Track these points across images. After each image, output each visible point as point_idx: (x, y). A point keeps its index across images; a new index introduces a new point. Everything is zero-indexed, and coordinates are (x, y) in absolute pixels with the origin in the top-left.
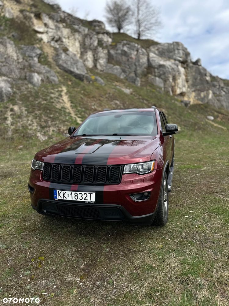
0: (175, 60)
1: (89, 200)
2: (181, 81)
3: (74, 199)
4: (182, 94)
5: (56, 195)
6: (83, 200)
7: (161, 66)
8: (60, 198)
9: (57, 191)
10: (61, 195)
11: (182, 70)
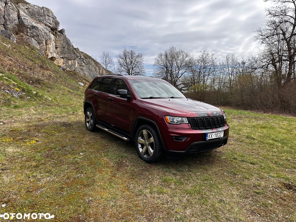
0: (46, 25)
1: (221, 136)
2: (52, 46)
3: (216, 137)
4: (53, 59)
5: (207, 137)
6: (219, 137)
7: (33, 27)
8: (209, 139)
9: (208, 134)
10: (210, 136)
11: (52, 36)
